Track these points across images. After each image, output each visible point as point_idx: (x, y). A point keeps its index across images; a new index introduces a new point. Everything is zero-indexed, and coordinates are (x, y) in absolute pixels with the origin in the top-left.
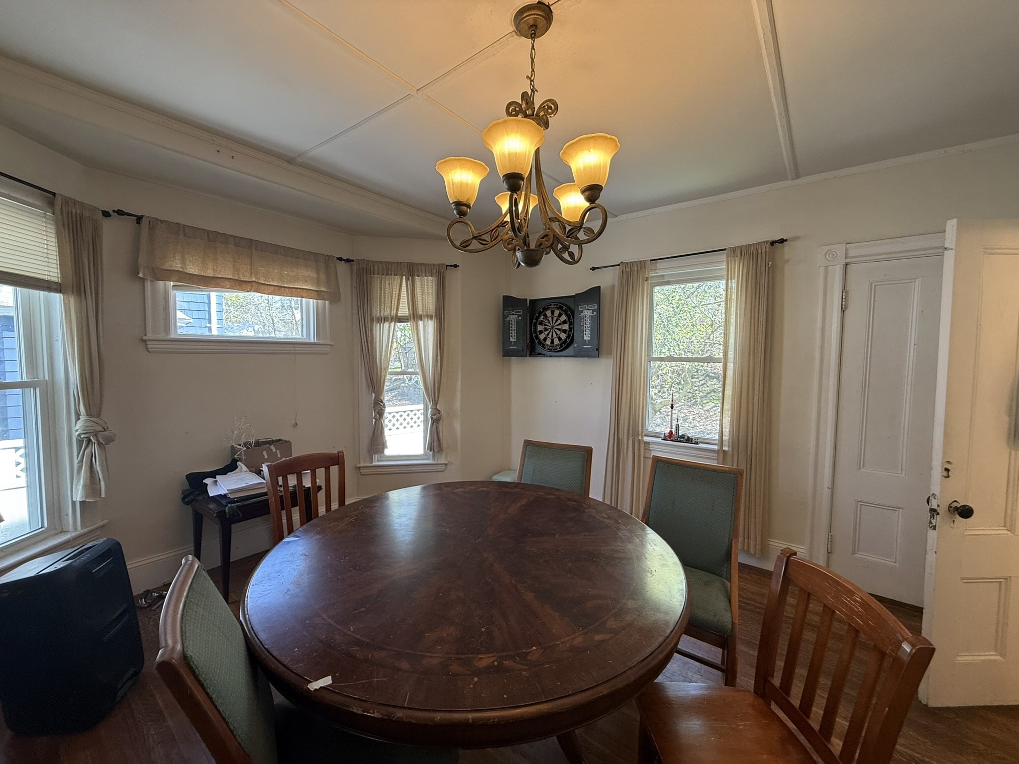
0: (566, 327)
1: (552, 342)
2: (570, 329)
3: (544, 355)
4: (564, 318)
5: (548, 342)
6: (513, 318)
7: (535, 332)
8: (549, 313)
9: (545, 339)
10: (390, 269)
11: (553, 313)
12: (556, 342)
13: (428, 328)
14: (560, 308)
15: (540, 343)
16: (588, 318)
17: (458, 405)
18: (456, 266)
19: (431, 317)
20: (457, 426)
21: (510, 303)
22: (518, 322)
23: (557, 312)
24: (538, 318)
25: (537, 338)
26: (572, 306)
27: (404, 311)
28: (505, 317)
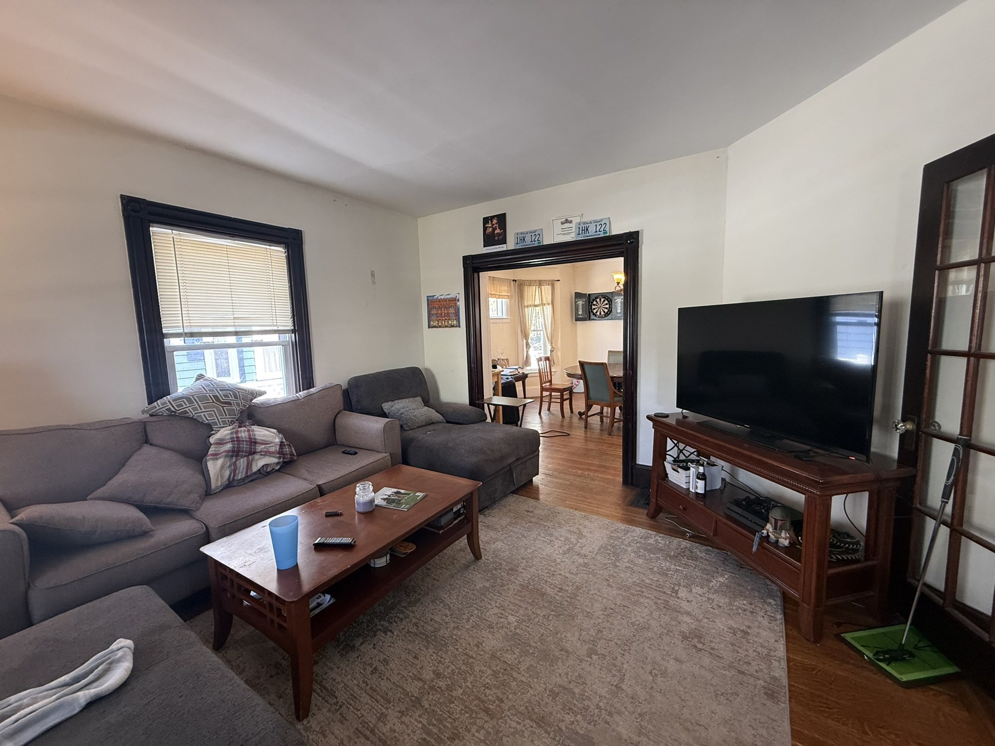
0: (607, 306)
1: (600, 313)
2: (610, 307)
3: (596, 320)
4: (606, 302)
5: (598, 313)
6: (580, 303)
7: (591, 309)
8: (598, 300)
9: (596, 312)
10: (530, 283)
11: (600, 300)
12: (603, 313)
13: (548, 309)
14: (604, 298)
15: (594, 314)
16: (619, 303)
17: (559, 344)
18: (559, 280)
19: (549, 304)
20: (559, 354)
21: (578, 295)
22: (583, 304)
23: (603, 300)
24: (592, 302)
25: (592, 312)
26: (610, 297)
27: (537, 302)
28: (576, 302)
